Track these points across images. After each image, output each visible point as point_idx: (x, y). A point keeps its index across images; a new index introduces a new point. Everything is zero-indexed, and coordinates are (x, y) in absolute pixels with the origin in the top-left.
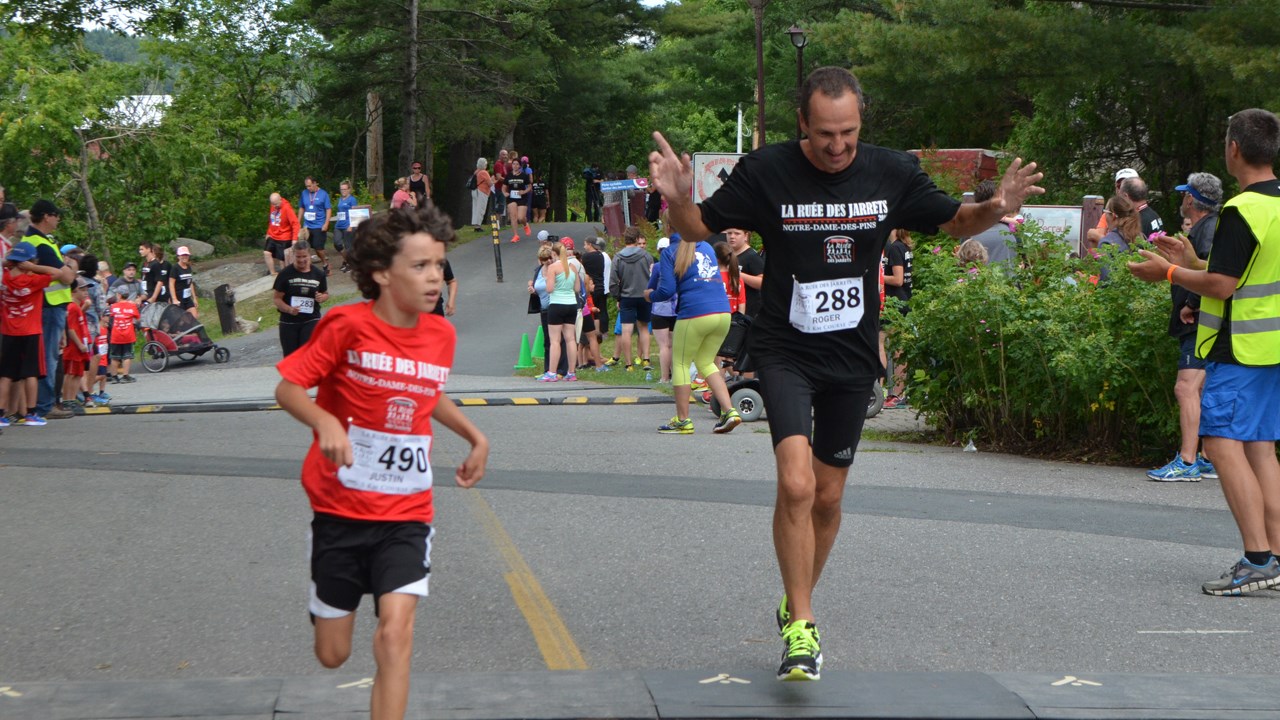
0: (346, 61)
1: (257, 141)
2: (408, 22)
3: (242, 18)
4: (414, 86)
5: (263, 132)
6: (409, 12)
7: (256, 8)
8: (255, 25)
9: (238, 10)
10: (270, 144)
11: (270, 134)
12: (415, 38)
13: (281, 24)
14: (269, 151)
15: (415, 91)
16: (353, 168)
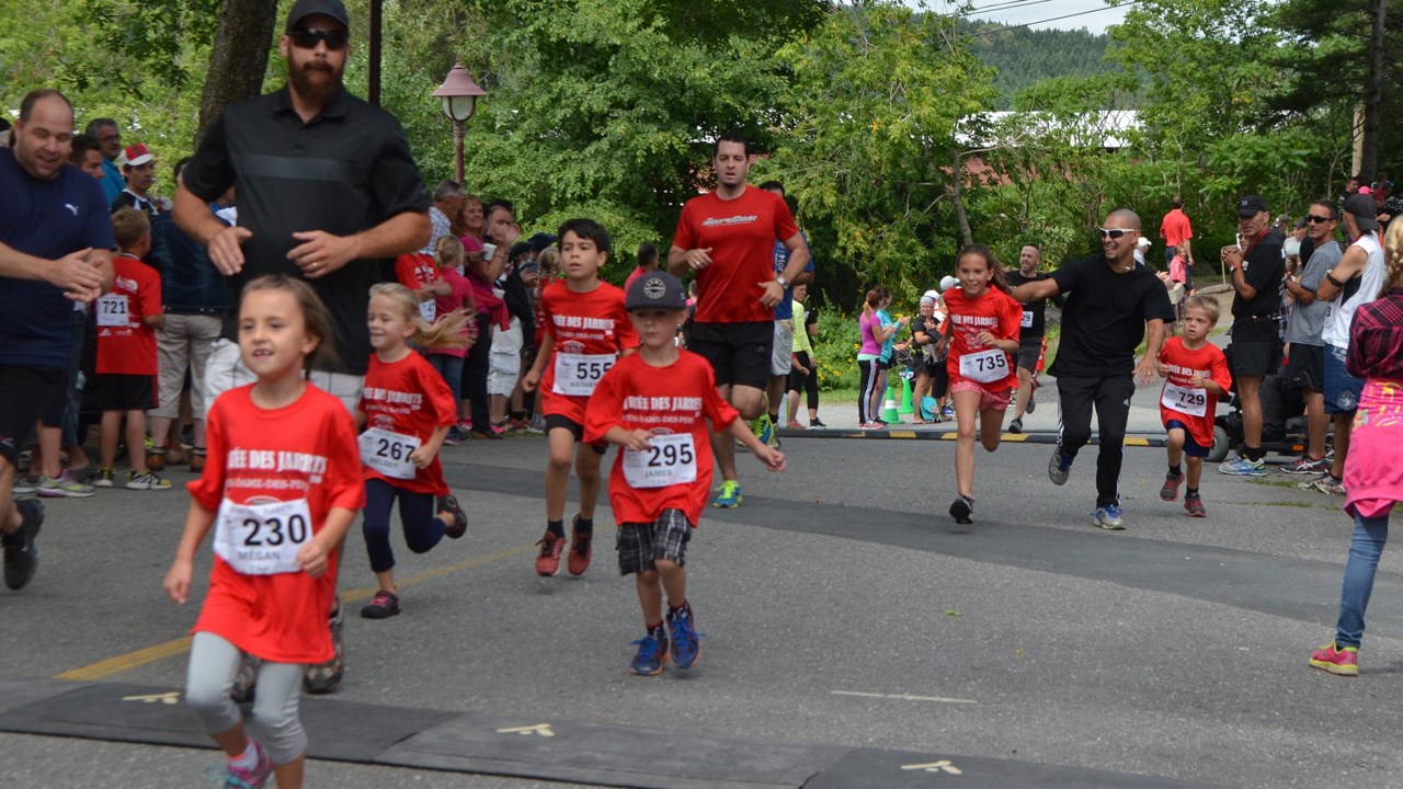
0: (1307, 69)
1: (1226, 158)
2: (1375, 24)
3: (1222, 23)
4: (1377, 98)
5: (1232, 149)
6: (1375, 15)
7: (1238, 13)
8: (1236, 31)
9: (1218, 15)
10: (1236, 160)
11: (1239, 152)
12: (1381, 45)
13: (1266, 30)
14: (1237, 170)
15: (1378, 104)
16: (1329, 192)
